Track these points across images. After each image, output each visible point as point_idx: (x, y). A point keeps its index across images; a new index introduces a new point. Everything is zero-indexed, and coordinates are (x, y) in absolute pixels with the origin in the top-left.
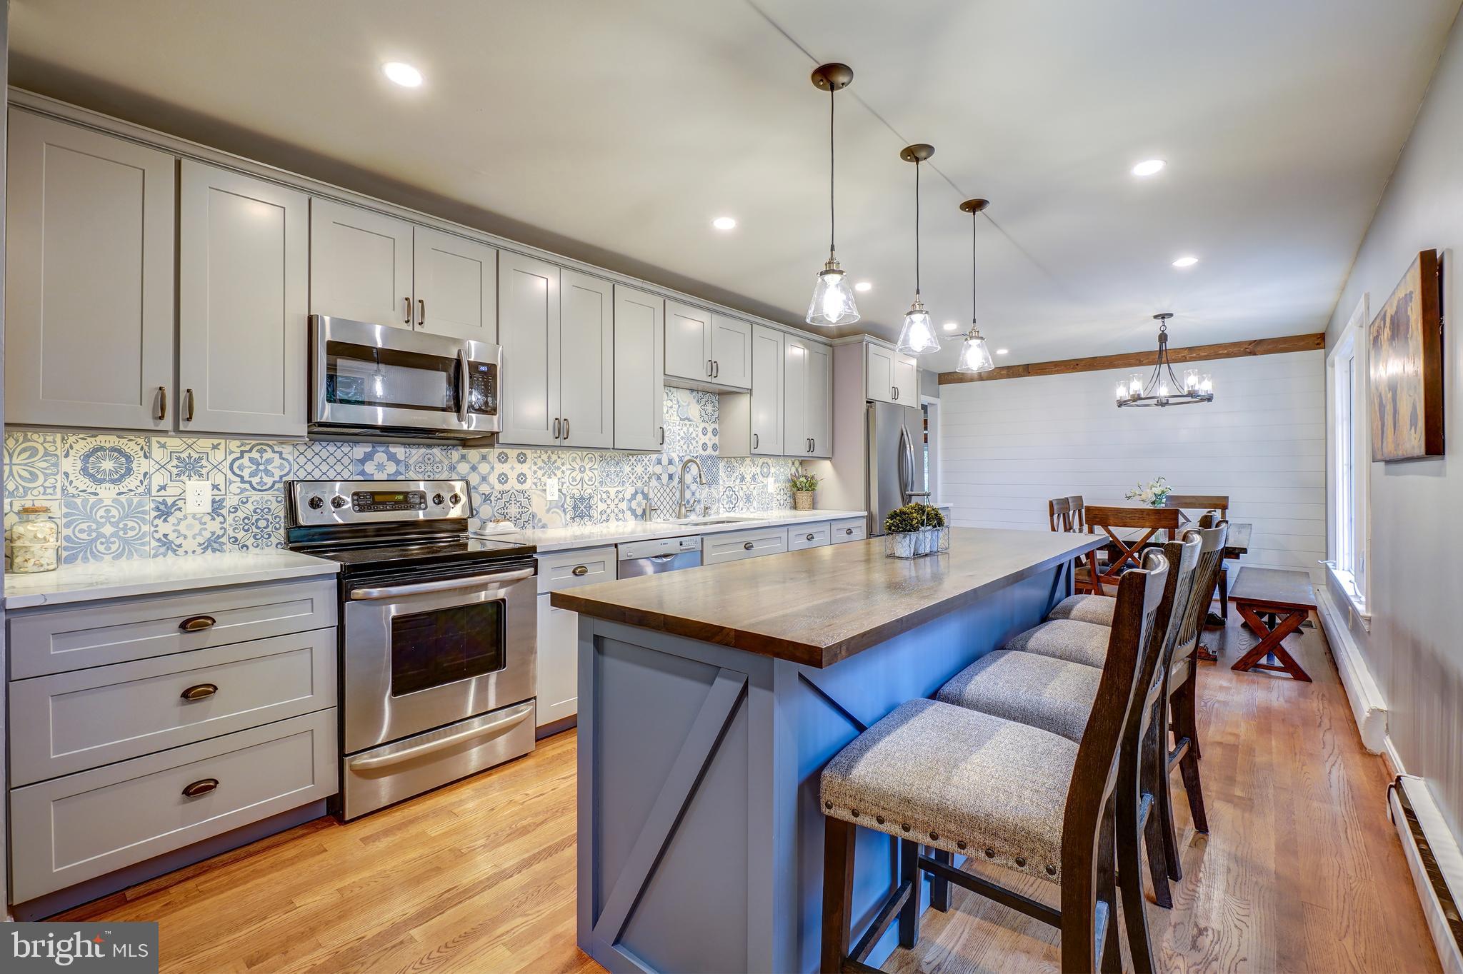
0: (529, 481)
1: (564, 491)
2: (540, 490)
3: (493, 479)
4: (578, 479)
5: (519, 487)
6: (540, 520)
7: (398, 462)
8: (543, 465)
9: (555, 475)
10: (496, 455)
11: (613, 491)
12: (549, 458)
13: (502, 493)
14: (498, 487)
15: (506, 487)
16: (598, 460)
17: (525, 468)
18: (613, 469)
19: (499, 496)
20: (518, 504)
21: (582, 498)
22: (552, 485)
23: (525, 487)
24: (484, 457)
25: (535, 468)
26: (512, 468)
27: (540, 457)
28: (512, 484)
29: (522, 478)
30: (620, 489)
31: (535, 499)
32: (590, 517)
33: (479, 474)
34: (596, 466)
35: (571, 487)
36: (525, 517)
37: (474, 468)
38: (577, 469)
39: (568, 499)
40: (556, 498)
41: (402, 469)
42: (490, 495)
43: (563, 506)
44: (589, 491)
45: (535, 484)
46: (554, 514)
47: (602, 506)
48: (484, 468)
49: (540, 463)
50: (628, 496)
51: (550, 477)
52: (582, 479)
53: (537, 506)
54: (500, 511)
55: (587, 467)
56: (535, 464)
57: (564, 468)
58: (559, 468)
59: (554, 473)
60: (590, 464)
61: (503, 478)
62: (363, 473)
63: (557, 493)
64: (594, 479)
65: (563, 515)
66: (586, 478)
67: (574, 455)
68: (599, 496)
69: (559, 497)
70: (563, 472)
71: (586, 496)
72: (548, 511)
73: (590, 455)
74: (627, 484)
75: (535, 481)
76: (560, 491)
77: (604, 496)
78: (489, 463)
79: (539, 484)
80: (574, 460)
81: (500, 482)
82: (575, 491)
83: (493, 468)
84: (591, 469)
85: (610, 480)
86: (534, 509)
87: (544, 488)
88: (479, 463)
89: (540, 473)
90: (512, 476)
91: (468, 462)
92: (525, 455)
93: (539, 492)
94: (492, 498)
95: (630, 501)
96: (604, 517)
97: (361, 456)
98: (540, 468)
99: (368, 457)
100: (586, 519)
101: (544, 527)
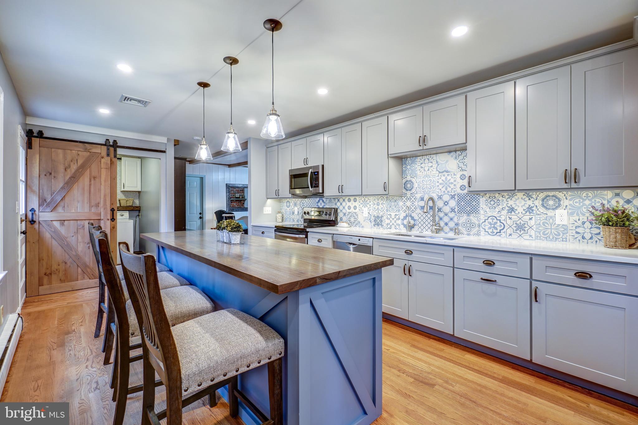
0: (357, 209)
1: (370, 213)
2: (361, 212)
3: (346, 208)
4: (376, 208)
5: (354, 211)
6: (361, 224)
7: (324, 202)
8: (362, 202)
9: (367, 207)
10: (347, 199)
11: (393, 215)
12: (365, 199)
13: (349, 213)
14: (348, 211)
15: (350, 211)
16: (385, 200)
17: (356, 204)
18: (393, 204)
19: (348, 214)
20: (354, 217)
21: (378, 217)
22: (366, 210)
23: (356, 211)
24: (344, 200)
25: (359, 204)
26: (352, 204)
27: (361, 199)
28: (352, 210)
29: (355, 208)
30: (397, 214)
31: (359, 216)
32: (382, 225)
33: (343, 206)
34: (384, 203)
35: (373, 211)
36: (356, 222)
37: (341, 204)
38: (376, 204)
39: (372, 217)
40: (367, 216)
41: (325, 205)
42: (346, 213)
43: (370, 219)
44: (381, 214)
45: (360, 210)
46: (366, 223)
47: (387, 221)
48: (344, 204)
49: (361, 202)
50: (402, 217)
51: (365, 207)
52: (378, 208)
53: (360, 219)
54: (348, 219)
55: (380, 203)
56: (360, 202)
57: (370, 204)
58: (368, 204)
59: (366, 206)
60: (382, 202)
61: (349, 208)
62: (318, 206)
63: (367, 214)
64: (383, 209)
65: (370, 223)
66: (380, 208)
67: (375, 198)
68: (386, 216)
69: (368, 215)
70: (370, 205)
71: (380, 216)
72: (364, 221)
73: (382, 198)
74: (401, 212)
75: (360, 209)
76: (369, 213)
77: (389, 216)
78: (345, 202)
79: (361, 210)
80: (374, 200)
81: (348, 209)
82: (375, 214)
83: (346, 204)
84: (382, 204)
85: (391, 209)
86: (359, 220)
87: (363, 212)
88: (343, 202)
89: (361, 206)
90: (352, 207)
91: (340, 202)
92: (356, 199)
93: (361, 213)
94: (346, 214)
95: (403, 220)
96: (389, 226)
97: (317, 201)
98: (361, 204)
99: (319, 201)
100: (380, 226)
101: (362, 227)
